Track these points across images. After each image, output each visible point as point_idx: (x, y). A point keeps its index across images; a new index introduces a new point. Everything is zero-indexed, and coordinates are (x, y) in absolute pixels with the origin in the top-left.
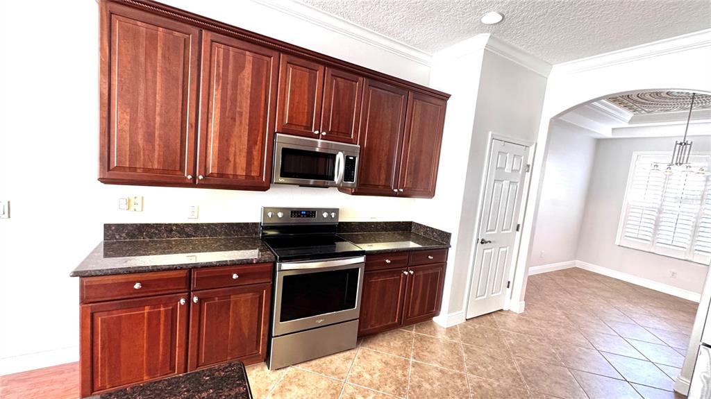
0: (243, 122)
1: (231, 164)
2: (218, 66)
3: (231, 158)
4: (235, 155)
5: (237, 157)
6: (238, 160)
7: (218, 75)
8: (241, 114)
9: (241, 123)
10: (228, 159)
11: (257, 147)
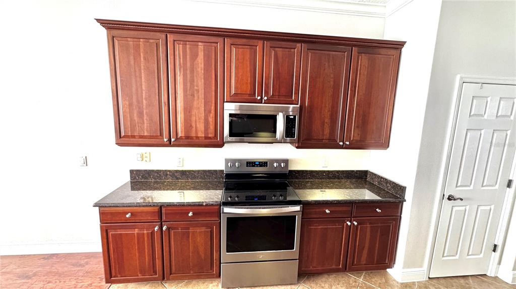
1: (194, 129)
2: (180, 58)
3: (194, 125)
4: (196, 122)
5: (198, 123)
6: (198, 126)
7: (180, 64)
8: (198, 91)
9: (198, 98)
10: (191, 126)
11: (211, 115)
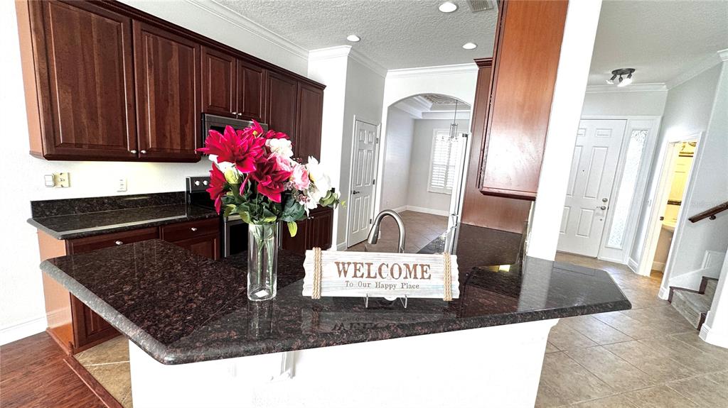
0: (175, 103)
1: (169, 139)
2: (149, 53)
3: (168, 135)
4: (170, 132)
5: (173, 134)
6: (173, 137)
7: (150, 61)
8: (172, 96)
9: (173, 104)
10: (165, 135)
11: (188, 125)
